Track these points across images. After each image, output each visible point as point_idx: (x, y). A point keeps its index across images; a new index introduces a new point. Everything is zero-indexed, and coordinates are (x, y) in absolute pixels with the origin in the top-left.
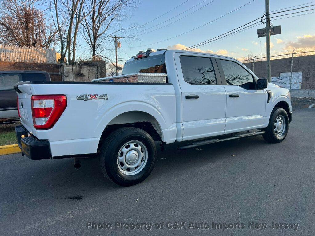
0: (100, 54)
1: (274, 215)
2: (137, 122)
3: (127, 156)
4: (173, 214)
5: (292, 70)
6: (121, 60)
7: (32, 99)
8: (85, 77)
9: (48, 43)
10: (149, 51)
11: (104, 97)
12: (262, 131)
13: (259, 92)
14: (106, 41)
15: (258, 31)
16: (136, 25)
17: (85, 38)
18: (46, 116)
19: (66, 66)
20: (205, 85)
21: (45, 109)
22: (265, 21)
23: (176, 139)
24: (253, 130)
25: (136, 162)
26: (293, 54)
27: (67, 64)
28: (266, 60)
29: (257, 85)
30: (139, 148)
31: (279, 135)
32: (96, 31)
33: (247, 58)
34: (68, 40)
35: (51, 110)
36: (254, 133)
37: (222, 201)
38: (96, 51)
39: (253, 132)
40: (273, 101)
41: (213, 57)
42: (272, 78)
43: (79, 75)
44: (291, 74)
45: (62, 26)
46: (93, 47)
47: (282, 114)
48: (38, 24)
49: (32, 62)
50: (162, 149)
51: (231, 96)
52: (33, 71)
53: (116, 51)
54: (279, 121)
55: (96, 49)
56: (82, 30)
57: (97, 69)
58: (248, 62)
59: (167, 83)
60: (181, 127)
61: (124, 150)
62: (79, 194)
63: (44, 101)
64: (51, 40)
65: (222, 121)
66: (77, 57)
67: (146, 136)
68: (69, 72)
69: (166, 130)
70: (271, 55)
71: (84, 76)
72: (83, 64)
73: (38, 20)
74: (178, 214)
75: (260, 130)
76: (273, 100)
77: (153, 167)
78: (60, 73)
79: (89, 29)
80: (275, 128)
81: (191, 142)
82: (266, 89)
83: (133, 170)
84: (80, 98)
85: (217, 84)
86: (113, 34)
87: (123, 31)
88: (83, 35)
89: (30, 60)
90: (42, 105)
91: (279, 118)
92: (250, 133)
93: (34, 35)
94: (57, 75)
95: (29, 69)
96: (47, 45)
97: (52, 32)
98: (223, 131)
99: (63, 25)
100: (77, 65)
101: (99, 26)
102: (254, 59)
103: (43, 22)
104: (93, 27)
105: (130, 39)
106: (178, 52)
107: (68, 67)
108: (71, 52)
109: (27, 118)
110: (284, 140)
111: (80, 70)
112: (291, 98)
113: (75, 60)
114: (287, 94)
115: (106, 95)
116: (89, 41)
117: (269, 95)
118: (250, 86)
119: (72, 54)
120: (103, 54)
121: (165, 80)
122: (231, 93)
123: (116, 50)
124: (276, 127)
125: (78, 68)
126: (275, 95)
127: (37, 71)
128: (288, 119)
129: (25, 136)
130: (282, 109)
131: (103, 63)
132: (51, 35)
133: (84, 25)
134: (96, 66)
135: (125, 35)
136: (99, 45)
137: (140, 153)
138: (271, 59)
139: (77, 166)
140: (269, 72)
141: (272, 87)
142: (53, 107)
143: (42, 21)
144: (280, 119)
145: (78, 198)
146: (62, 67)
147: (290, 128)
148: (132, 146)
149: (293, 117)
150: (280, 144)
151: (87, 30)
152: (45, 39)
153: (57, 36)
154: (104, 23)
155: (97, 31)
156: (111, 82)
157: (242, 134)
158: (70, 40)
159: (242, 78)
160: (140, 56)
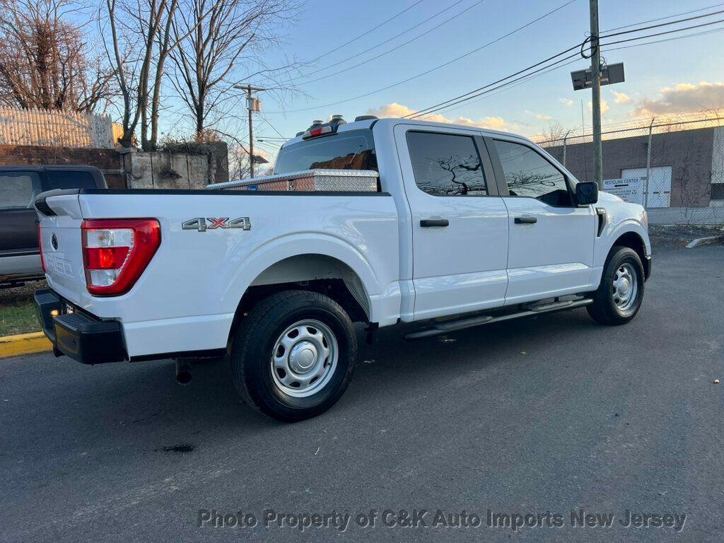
0: (214, 127)
1: (617, 477)
2: (313, 279)
3: (293, 354)
4: (398, 479)
5: (649, 164)
6: (262, 141)
7: (84, 229)
8: (180, 180)
9: (92, 102)
10: (337, 121)
11: (243, 223)
12: (586, 298)
13: (579, 212)
14: (228, 96)
15: (573, 74)
16: (298, 61)
17: (181, 91)
18: (114, 267)
19: (138, 155)
20: (458, 196)
21: (113, 249)
22: (588, 53)
23: (399, 316)
24: (566, 297)
25: (312, 368)
26: (651, 127)
27: (138, 150)
28: (592, 141)
29: (575, 196)
30: (319, 336)
31: (624, 307)
32: (204, 74)
33: (549, 136)
34: (142, 94)
35: (127, 253)
36: (570, 303)
37: (505, 450)
38: (204, 121)
39: (567, 301)
40: (611, 234)
41: (479, 134)
42: (604, 181)
43: (167, 174)
44: (648, 175)
45: (124, 62)
46: (197, 110)
47: (629, 260)
48: (68, 58)
49: (57, 145)
50: (369, 340)
51: (518, 221)
52: (60, 166)
53: (250, 121)
54: (623, 276)
55: (204, 116)
56: (171, 71)
57: (209, 162)
58: (551, 145)
59: (380, 191)
60: (411, 291)
61: (287, 341)
62: (186, 441)
63: (112, 232)
64: (99, 94)
65: (499, 276)
66: (162, 133)
67: (334, 309)
68: (143, 169)
69: (377, 296)
70: (603, 130)
71: (178, 177)
72: (174, 150)
73: (68, 48)
74: (410, 477)
75: (583, 297)
76: (610, 230)
77: (350, 380)
78: (122, 171)
79: (190, 68)
80: (614, 291)
81: (431, 323)
82: (595, 205)
83: (305, 386)
84: (190, 225)
85: (488, 195)
86: (244, 82)
87: (266, 73)
88: (175, 82)
89: (52, 141)
90: (105, 241)
91: (622, 271)
92: (560, 302)
93: (60, 83)
94: (117, 175)
95: (50, 161)
96: (88, 106)
97: (102, 75)
98: (501, 297)
99: (127, 60)
100: (162, 152)
101: (212, 62)
102: (565, 139)
103: (80, 53)
104: (198, 64)
105: (284, 92)
106: (401, 122)
107: (142, 156)
108: (149, 122)
109: (68, 272)
110: (635, 318)
111: (169, 163)
112: (650, 225)
113: (158, 141)
114: (640, 215)
115: (247, 219)
116: (190, 97)
117: (601, 218)
118: (559, 199)
119: (150, 126)
120: (221, 126)
121: (375, 186)
122: (519, 215)
123: (250, 117)
124: (617, 290)
125: (163, 160)
126: (613, 219)
127: (68, 164)
128: (641, 271)
129: (60, 314)
130: (630, 250)
131: (222, 148)
132: (98, 82)
133: (176, 60)
134: (206, 154)
135: (271, 84)
136: (212, 106)
137: (321, 347)
138: (604, 138)
139: (184, 377)
140: (598, 167)
141: (607, 201)
142: (131, 246)
143: (78, 50)
144: (626, 271)
145: (186, 449)
146: (126, 157)
147: (646, 293)
148: (304, 332)
149: (654, 268)
150: (627, 326)
151: (184, 70)
152: (84, 91)
153: (114, 85)
154: (224, 55)
155: (208, 74)
156: (253, 189)
157: (543, 305)
158: (146, 95)
159: (540, 180)
160: (316, 132)
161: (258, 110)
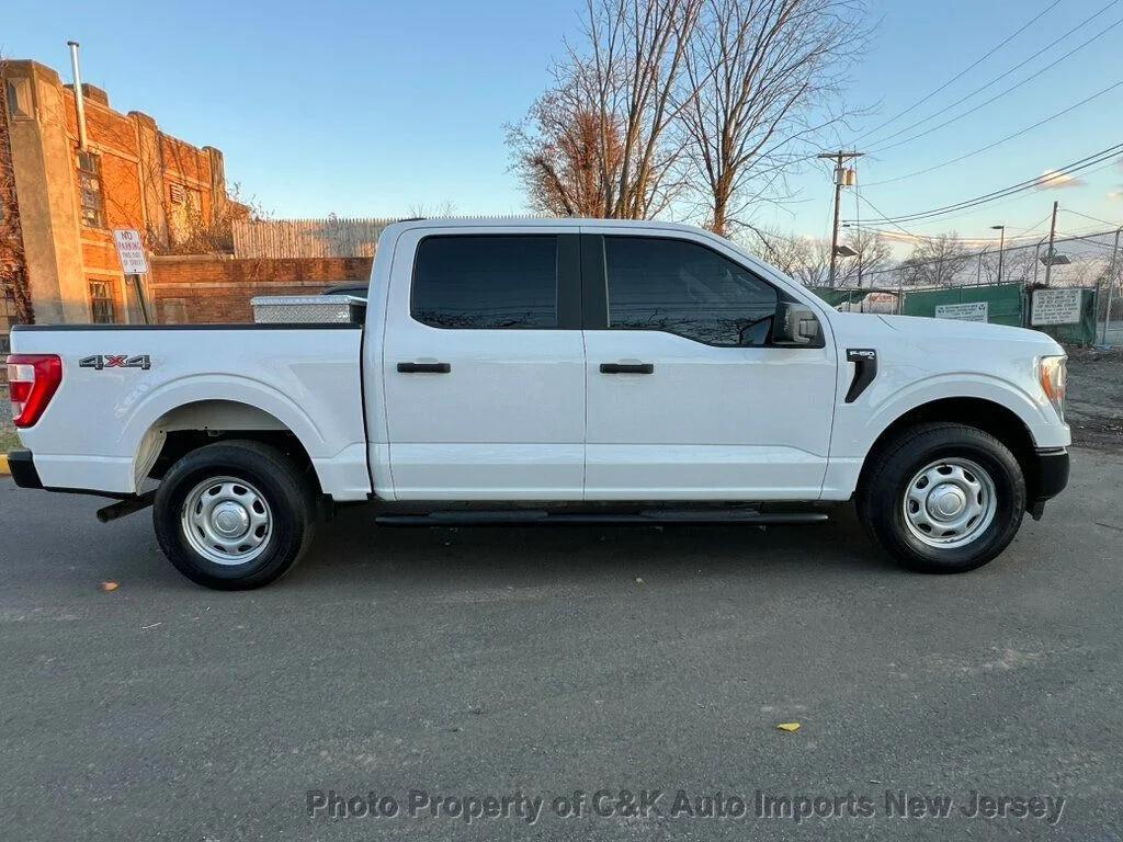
11: (143, 363)
23: (368, 490)
25: (242, 534)
35: (30, 388)
51: (608, 370)
54: (946, 483)
60: (383, 459)
83: (232, 553)
84: (86, 363)
91: (946, 471)
117: (862, 369)
121: (345, 316)
123: (837, 194)
124: (923, 506)
142: (33, 382)
144: (957, 473)
161: (849, 184)
